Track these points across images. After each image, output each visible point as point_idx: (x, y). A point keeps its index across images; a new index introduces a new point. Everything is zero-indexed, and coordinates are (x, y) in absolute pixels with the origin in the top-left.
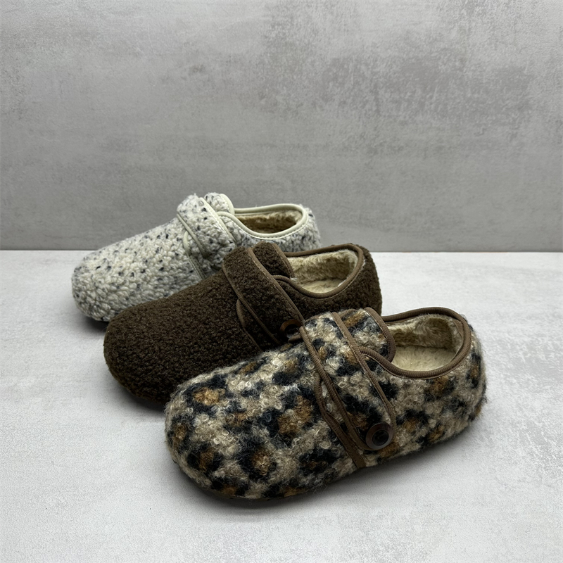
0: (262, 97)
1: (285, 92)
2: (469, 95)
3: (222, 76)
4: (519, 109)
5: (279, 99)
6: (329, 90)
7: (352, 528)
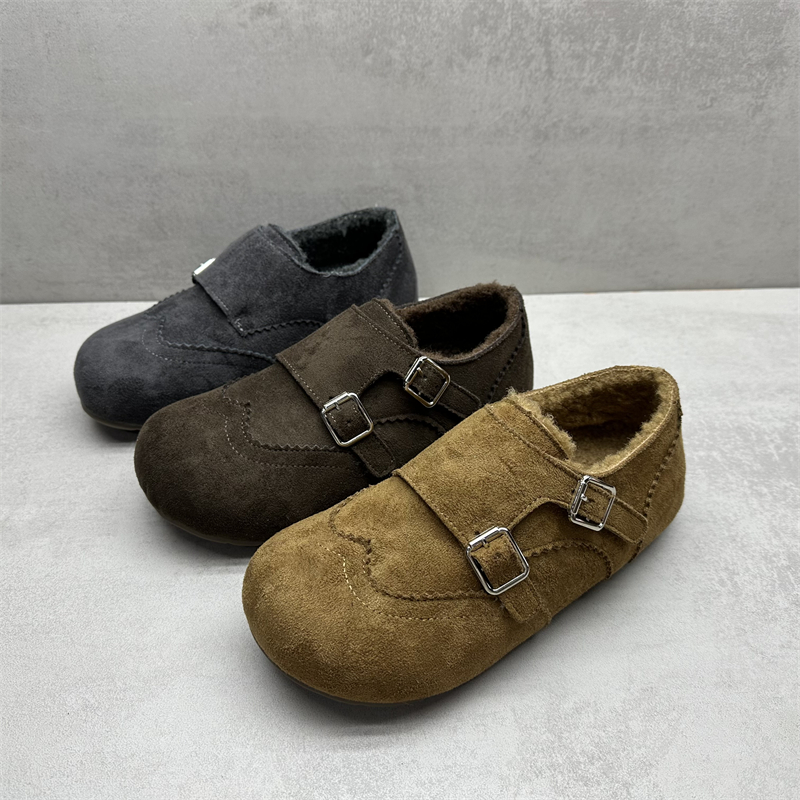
0: (367, 53)
1: (404, 42)
2: (692, 45)
3: (304, 19)
4: (768, 65)
5: (396, 54)
6: (473, 38)
7: (536, 729)
